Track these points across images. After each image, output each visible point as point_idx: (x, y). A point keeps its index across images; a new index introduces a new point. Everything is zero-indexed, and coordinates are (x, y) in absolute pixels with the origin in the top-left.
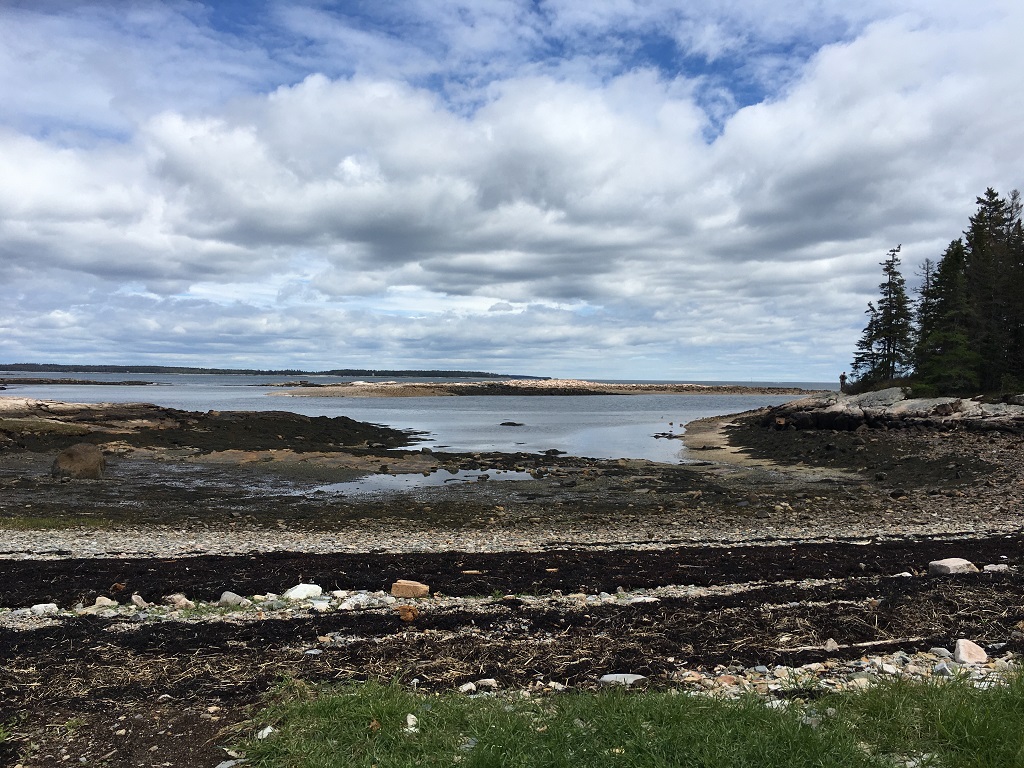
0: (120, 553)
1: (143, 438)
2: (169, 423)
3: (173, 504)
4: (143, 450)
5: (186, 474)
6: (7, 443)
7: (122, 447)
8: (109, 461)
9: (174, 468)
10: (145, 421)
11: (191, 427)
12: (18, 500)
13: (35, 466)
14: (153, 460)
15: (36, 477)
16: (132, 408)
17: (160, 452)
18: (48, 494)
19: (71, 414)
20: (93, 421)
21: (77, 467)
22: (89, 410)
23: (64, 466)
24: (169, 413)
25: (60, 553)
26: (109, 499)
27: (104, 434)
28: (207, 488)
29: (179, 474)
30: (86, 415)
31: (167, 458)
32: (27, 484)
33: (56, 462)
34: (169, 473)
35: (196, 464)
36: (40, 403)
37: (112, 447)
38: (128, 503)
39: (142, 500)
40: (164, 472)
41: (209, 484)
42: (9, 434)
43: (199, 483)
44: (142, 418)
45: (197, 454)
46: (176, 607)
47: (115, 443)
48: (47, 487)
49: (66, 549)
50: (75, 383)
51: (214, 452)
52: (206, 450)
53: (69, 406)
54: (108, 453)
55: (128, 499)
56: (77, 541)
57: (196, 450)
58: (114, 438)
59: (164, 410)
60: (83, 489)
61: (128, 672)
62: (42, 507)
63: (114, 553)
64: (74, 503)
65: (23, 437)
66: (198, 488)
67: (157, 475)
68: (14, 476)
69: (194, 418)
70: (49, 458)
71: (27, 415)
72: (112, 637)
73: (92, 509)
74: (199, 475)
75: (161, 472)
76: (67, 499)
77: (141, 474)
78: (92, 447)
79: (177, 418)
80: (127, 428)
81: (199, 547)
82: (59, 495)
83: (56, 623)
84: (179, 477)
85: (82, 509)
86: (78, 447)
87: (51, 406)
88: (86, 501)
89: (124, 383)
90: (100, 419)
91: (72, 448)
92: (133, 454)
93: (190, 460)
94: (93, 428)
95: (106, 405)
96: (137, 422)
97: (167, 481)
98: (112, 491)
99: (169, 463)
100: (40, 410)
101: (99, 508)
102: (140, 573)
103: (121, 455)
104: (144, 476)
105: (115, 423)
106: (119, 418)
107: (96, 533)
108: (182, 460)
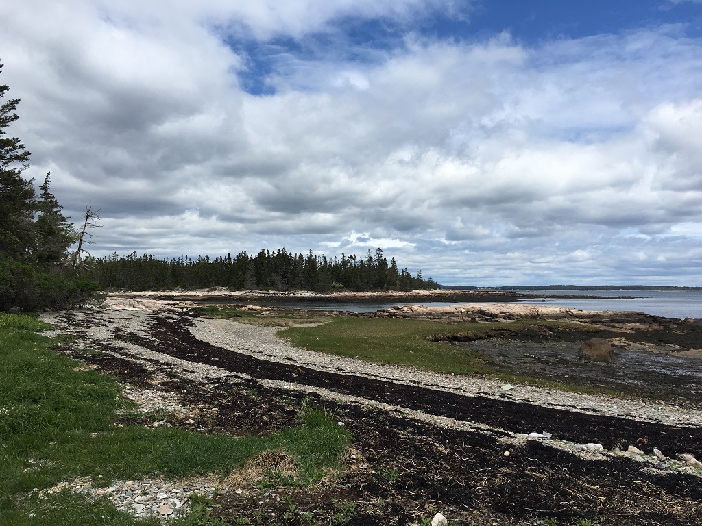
0: (635, 417)
1: (637, 336)
2: (655, 326)
3: (664, 386)
4: (637, 345)
5: (671, 364)
6: (550, 335)
7: (623, 342)
8: (615, 351)
9: (661, 359)
10: (638, 324)
11: (672, 329)
12: (560, 371)
13: (568, 350)
14: (645, 353)
15: (568, 358)
16: (628, 315)
17: (650, 347)
18: (577, 370)
19: (587, 318)
20: (602, 323)
21: (594, 354)
22: (599, 315)
23: (586, 352)
24: (655, 319)
25: (594, 410)
26: (617, 377)
27: (610, 332)
28: (688, 376)
29: (665, 364)
30: (598, 319)
31: (656, 351)
32: (563, 362)
33: (580, 349)
34: (658, 363)
35: (678, 358)
36: (568, 310)
37: (616, 341)
38: (631, 381)
39: (640, 380)
40: (654, 362)
41: (690, 373)
42: (551, 329)
43: (681, 372)
44: (635, 322)
45: (678, 351)
46: (688, 464)
47: (617, 339)
48: (576, 365)
49: (597, 408)
50: (587, 297)
51: (692, 349)
52: (686, 347)
53: (586, 312)
54: (613, 345)
55: (630, 378)
56: (603, 404)
57: (677, 347)
58: (617, 335)
59: (651, 317)
60: (599, 369)
61: (665, 505)
62: (574, 378)
63: (631, 416)
64: (595, 378)
65: (559, 332)
66: (681, 375)
67: (649, 363)
68: (556, 356)
69: (674, 324)
70: (577, 346)
71: (560, 318)
72: (647, 476)
73: (607, 383)
74: (681, 366)
75: (651, 361)
76: (590, 374)
77: (638, 362)
78: (603, 341)
79: (660, 323)
80: (625, 329)
81: (694, 421)
82: (584, 371)
83: (605, 458)
84: (666, 366)
85: (601, 382)
86: (594, 340)
87: (575, 312)
88: (602, 377)
89: (619, 298)
90: (607, 322)
91: (591, 340)
92: (631, 347)
93: (673, 354)
94: (602, 328)
95: (610, 313)
96: (632, 325)
97: (657, 369)
98: (618, 372)
99: (657, 355)
100: (568, 315)
101: (611, 383)
102: (655, 434)
103: (622, 347)
104: (640, 363)
105: (616, 325)
106: (619, 322)
107: (614, 400)
108: (667, 354)
